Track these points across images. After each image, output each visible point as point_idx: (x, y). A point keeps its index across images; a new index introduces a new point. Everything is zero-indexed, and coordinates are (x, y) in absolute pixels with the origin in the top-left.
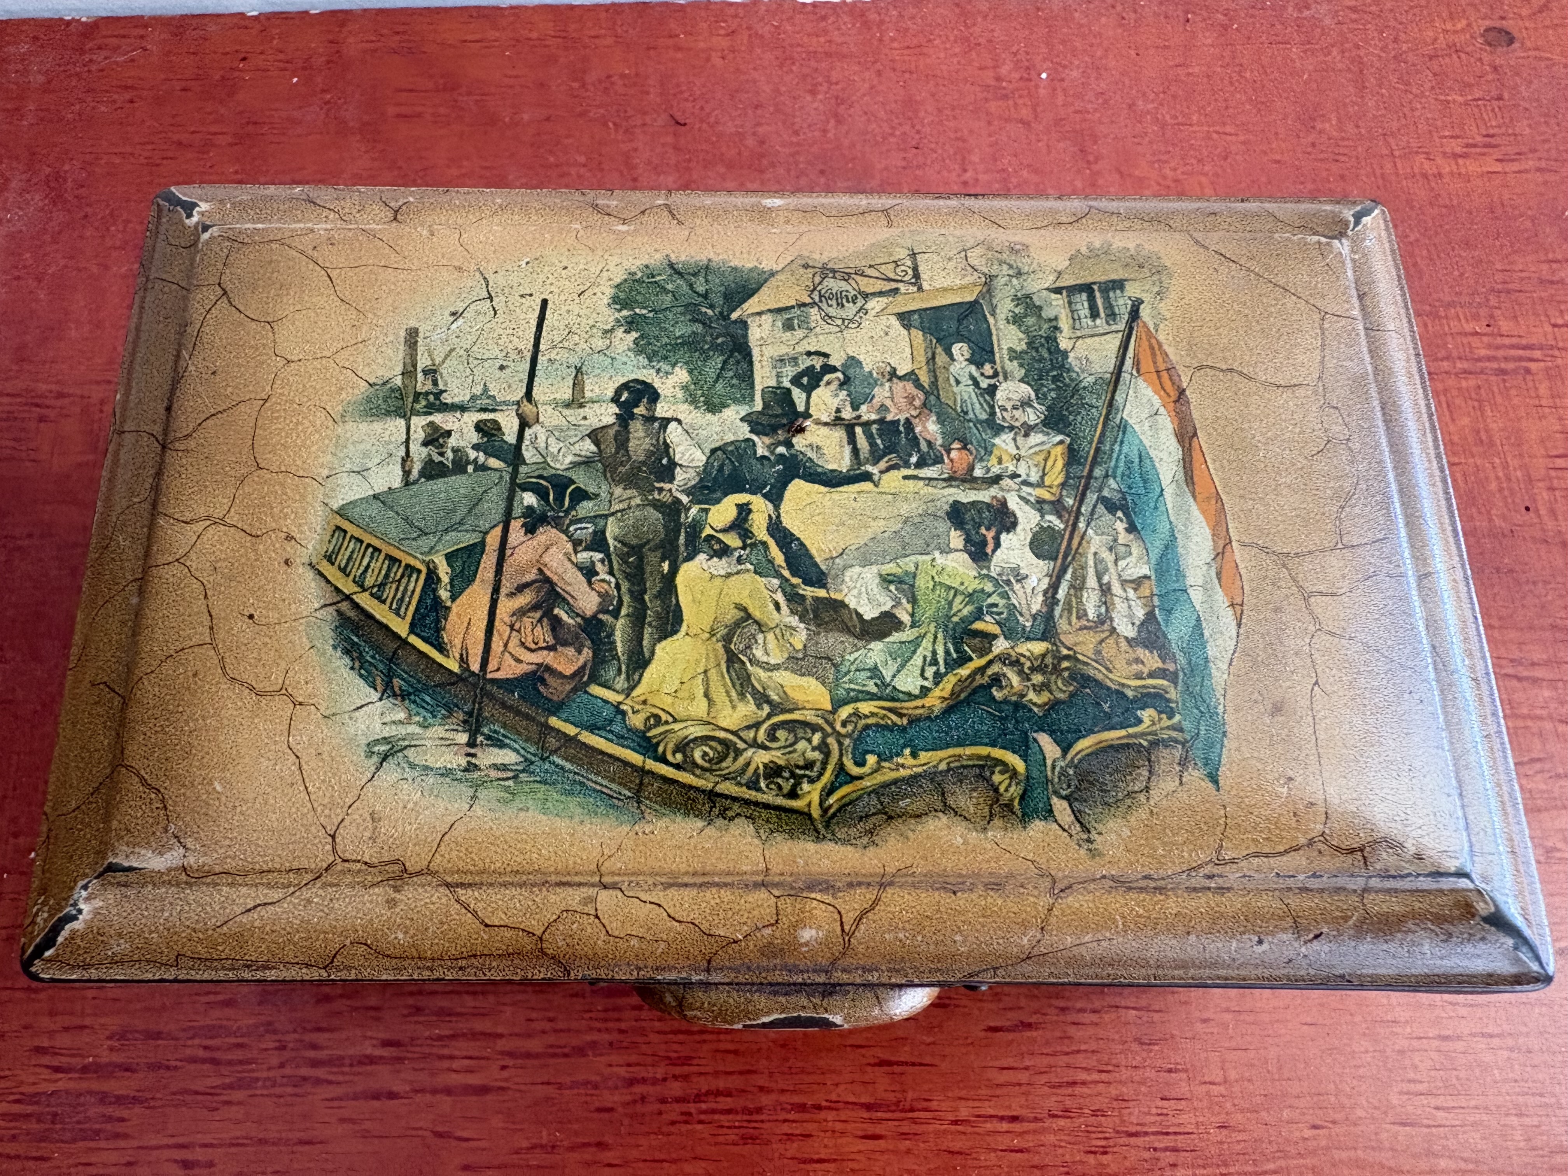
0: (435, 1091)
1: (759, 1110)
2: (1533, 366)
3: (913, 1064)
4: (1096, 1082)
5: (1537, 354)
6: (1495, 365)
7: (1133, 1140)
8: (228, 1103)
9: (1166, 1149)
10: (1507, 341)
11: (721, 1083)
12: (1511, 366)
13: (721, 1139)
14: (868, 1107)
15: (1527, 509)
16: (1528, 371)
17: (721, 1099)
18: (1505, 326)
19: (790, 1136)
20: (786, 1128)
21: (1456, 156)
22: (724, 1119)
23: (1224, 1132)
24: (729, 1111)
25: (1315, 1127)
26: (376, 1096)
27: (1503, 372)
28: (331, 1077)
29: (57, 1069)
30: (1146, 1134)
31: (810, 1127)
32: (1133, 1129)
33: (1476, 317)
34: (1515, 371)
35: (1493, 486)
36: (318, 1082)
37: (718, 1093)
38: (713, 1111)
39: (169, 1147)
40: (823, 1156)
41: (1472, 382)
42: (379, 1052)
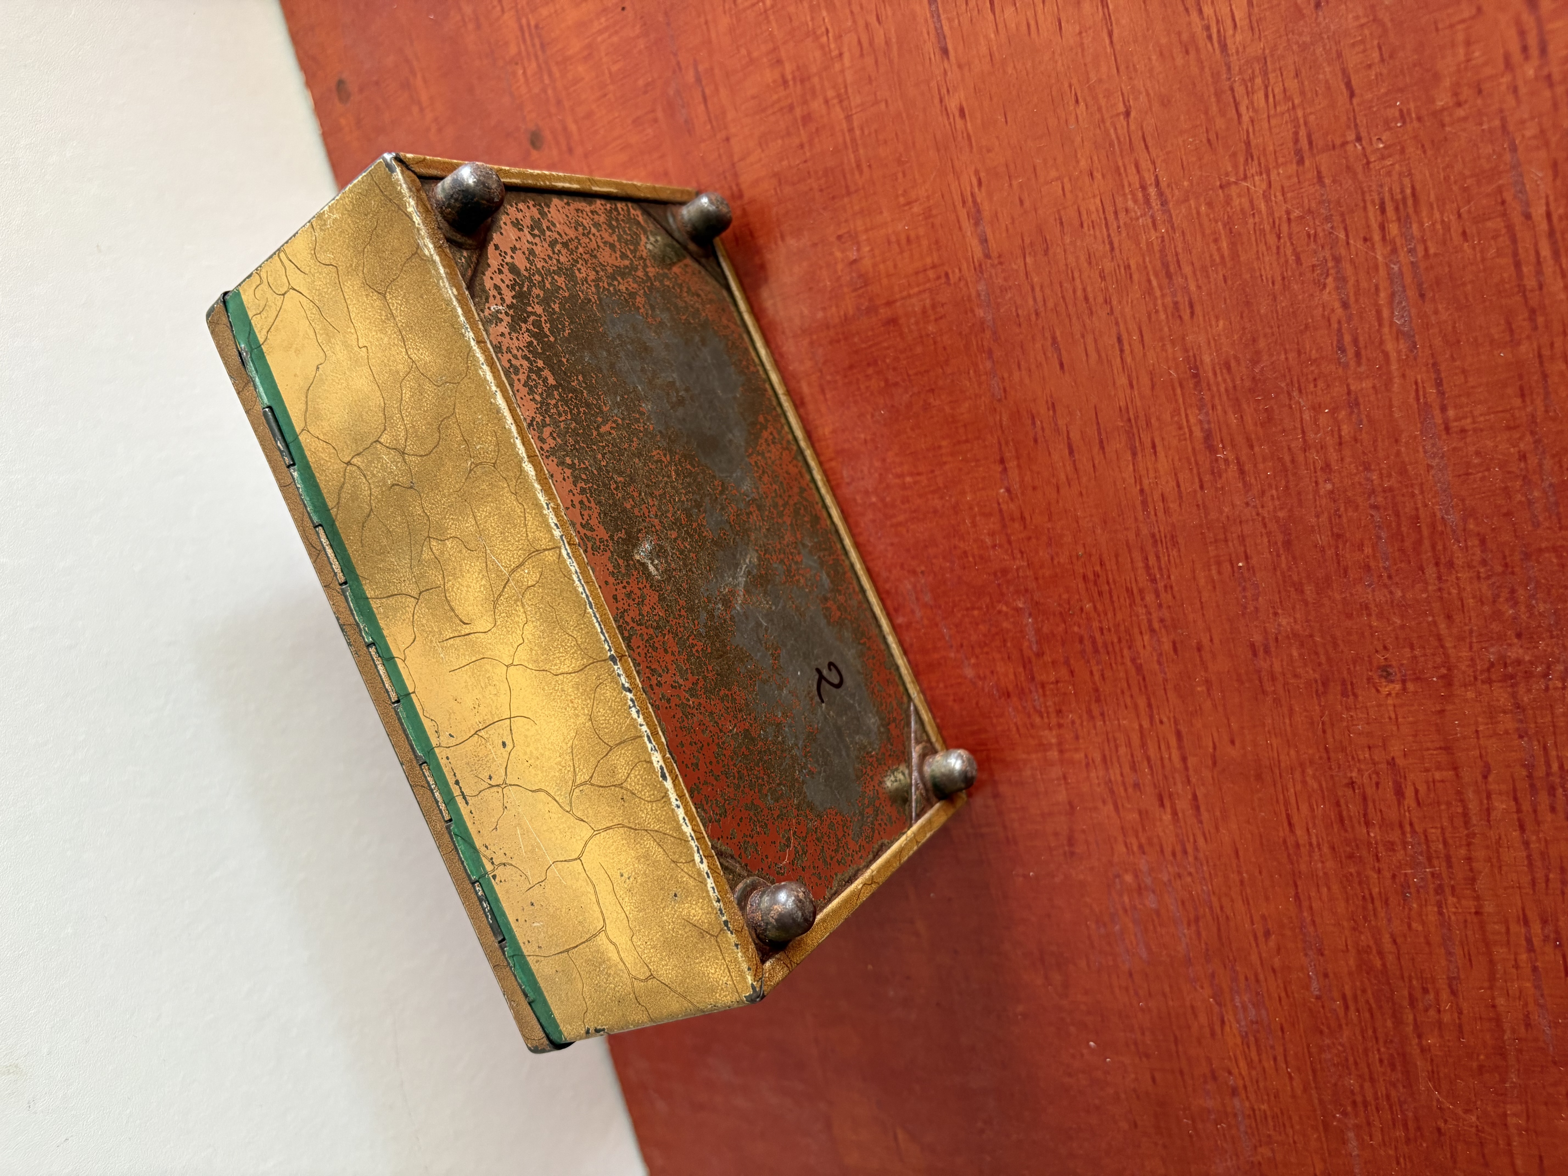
0: (1186, 768)
1: (1153, 536)
2: (533, 23)
3: (1098, 423)
4: (1082, 282)
5: (524, 21)
6: (540, 53)
7: (1116, 245)
8: (1222, 908)
9: (1117, 218)
10: (523, 47)
11: (1140, 565)
12: (537, 42)
13: (1178, 561)
14: (1134, 454)
15: (623, 9)
16: (537, 26)
17: (1150, 563)
18: (513, 50)
19: (1166, 511)
20: (1161, 514)
21: (422, 110)
22: (1164, 559)
23: (1095, 174)
24: (1158, 557)
25: (1077, 101)
26: (1197, 808)
27: (542, 46)
28: (1192, 840)
29: (1223, 1022)
30: (1109, 236)
31: (1157, 496)
32: (1108, 247)
33: (514, 74)
34: (540, 36)
35: (615, 39)
36: (1196, 849)
37: (1147, 567)
38: (1160, 569)
39: (1257, 945)
40: (1174, 484)
41: (555, 70)
42: (1169, 810)
